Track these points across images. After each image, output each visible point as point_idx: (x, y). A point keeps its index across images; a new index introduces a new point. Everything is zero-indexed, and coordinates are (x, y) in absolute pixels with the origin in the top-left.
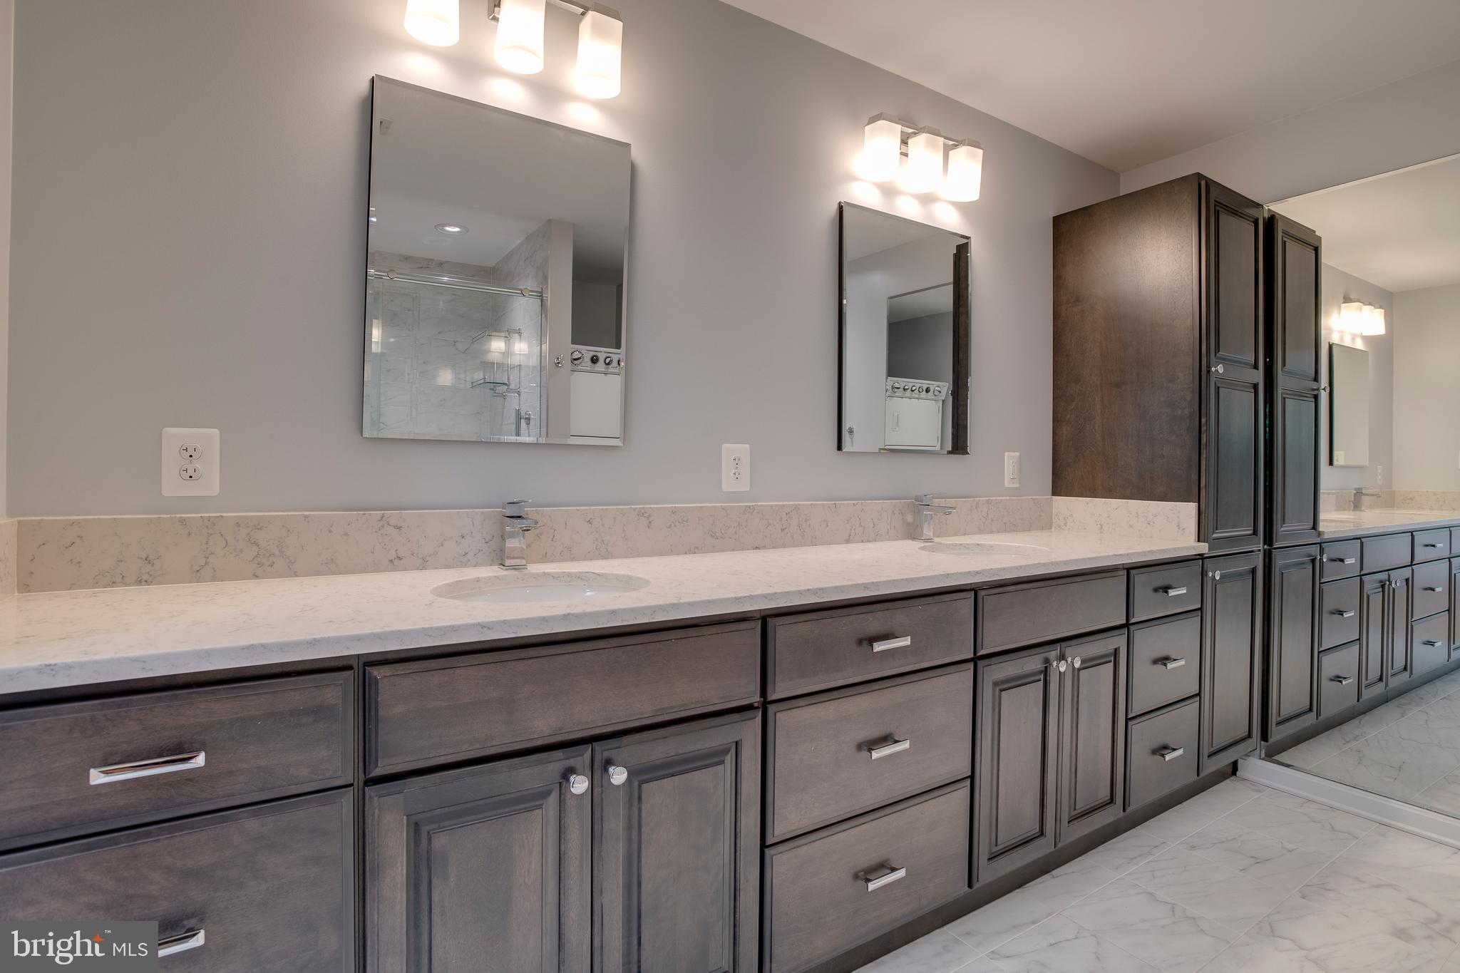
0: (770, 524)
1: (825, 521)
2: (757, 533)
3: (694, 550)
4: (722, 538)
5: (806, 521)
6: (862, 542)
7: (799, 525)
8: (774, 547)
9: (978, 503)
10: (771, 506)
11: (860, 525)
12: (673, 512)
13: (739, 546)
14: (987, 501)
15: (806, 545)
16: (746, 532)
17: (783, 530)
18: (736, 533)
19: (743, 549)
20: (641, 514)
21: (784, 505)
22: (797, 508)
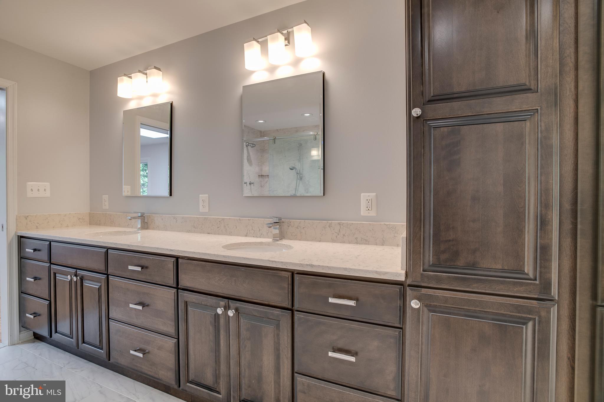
0: (213, 225)
1: (235, 226)
2: (209, 228)
3: (189, 231)
4: (197, 228)
5: (227, 225)
6: (254, 237)
7: (225, 226)
8: (215, 234)
9: (331, 224)
10: (214, 218)
11: (252, 229)
12: (183, 218)
13: (202, 232)
14: (339, 224)
15: (227, 235)
16: (205, 227)
17: (218, 228)
18: (201, 227)
19: (204, 233)
20: (174, 218)
21: (218, 218)
22: (223, 219)
